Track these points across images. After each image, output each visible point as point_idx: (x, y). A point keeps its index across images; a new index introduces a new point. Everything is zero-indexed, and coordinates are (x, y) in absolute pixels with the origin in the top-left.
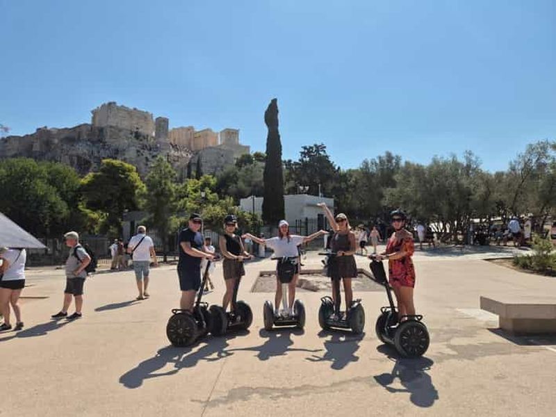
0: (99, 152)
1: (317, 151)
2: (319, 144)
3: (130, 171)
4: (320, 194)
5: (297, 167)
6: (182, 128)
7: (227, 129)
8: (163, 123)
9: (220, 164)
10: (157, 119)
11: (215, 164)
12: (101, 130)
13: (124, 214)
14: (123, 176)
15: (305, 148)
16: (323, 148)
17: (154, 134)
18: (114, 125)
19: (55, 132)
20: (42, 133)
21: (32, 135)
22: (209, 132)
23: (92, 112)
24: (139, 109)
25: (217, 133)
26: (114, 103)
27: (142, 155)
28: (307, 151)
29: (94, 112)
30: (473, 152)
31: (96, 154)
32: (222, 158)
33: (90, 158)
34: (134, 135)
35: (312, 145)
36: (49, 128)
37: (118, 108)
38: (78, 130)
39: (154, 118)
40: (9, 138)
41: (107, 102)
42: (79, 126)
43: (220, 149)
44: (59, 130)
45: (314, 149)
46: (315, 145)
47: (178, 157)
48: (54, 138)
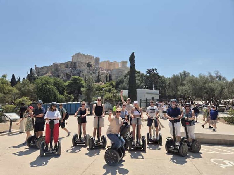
0: (74, 72)
1: (153, 71)
2: (154, 68)
3: (82, 80)
4: (153, 89)
5: (145, 78)
6: (105, 61)
7: (122, 61)
8: (97, 60)
9: (119, 75)
10: (95, 58)
11: (117, 75)
12: (75, 63)
13: (79, 96)
14: (79, 82)
15: (148, 70)
16: (156, 70)
17: (94, 64)
18: (80, 61)
19: (59, 64)
20: (55, 65)
21: (51, 66)
22: (115, 62)
23: (72, 56)
24: (89, 55)
25: (119, 63)
26: (80, 53)
27: (89, 72)
28: (149, 71)
29: (73, 57)
30: (219, 71)
31: (73, 72)
32: (119, 73)
33: (71, 74)
34: (87, 65)
35: (151, 69)
36: (57, 63)
37: (81, 55)
38: (67, 63)
39: (94, 58)
40: (44, 67)
41: (77, 53)
42: (67, 62)
43: (119, 70)
44: (61, 64)
45: (152, 70)
46: (153, 69)
47: (103, 73)
48: (59, 67)
